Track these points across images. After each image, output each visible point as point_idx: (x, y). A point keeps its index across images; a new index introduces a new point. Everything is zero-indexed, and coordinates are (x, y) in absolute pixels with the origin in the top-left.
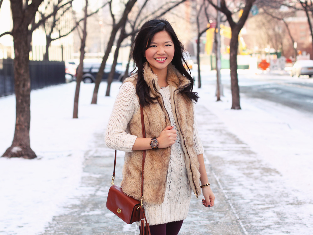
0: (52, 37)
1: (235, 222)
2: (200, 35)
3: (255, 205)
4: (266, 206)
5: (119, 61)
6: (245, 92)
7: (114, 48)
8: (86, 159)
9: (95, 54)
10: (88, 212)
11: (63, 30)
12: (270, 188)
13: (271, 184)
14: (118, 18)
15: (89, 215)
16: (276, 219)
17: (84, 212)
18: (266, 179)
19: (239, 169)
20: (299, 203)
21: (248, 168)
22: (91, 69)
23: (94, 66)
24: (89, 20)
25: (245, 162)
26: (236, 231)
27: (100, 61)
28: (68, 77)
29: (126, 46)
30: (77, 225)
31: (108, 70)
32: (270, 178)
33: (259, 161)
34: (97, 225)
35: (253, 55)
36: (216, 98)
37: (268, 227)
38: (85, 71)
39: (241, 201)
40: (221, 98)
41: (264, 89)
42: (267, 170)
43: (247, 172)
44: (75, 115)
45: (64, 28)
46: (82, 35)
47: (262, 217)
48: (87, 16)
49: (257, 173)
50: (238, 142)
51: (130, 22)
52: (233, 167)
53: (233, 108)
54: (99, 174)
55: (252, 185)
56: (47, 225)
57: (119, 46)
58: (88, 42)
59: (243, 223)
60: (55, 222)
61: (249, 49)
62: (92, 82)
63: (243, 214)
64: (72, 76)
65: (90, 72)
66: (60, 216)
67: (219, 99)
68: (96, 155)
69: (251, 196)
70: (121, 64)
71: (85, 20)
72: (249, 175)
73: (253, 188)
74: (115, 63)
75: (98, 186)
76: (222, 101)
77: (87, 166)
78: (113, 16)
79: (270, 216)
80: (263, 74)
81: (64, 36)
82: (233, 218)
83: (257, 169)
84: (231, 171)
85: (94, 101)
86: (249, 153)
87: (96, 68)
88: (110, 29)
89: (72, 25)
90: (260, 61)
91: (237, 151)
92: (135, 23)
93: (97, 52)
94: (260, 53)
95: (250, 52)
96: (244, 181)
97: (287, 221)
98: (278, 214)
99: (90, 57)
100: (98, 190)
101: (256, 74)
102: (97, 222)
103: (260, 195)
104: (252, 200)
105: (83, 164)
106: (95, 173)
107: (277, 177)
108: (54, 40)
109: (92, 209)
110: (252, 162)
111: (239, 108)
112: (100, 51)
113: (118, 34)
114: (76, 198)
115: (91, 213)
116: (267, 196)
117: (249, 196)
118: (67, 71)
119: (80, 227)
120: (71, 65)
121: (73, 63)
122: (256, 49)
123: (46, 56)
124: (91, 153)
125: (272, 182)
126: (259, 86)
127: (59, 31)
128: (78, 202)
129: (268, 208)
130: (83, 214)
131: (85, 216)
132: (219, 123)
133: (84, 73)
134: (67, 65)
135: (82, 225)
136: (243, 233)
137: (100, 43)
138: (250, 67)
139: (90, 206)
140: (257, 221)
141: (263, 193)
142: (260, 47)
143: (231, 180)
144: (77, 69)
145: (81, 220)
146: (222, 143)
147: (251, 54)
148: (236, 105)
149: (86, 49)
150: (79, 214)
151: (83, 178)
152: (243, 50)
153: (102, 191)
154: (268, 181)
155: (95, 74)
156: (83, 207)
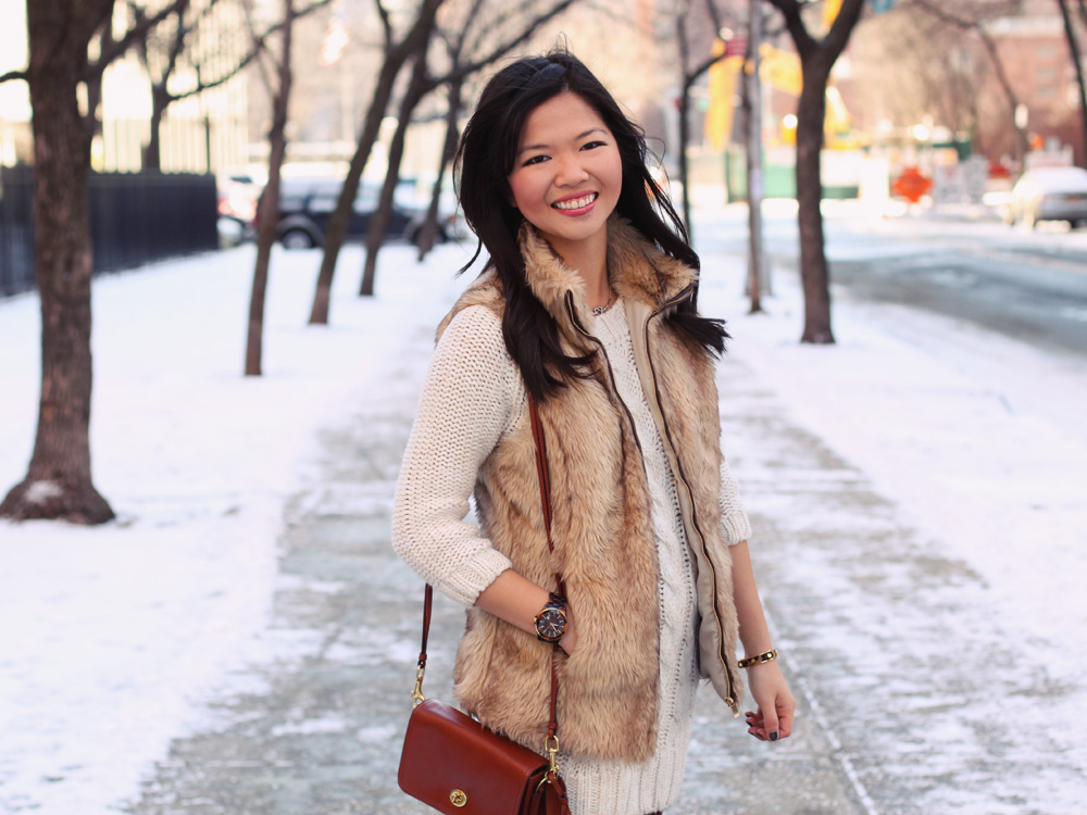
0: (173, 87)
1: (824, 761)
2: (689, 80)
3: (895, 695)
4: (935, 701)
5: (406, 170)
6: (847, 281)
7: (389, 125)
8: (291, 526)
9: (323, 148)
10: (297, 722)
11: (208, 64)
12: (945, 631)
13: (949, 619)
14: (402, 22)
15: (299, 736)
16: (973, 749)
17: (283, 722)
18: (931, 597)
19: (834, 562)
20: (1052, 691)
21: (865, 558)
22: (308, 199)
23: (321, 191)
24: (301, 28)
25: (854, 537)
26: (831, 794)
27: (341, 171)
28: (227, 228)
29: (432, 118)
30: (257, 771)
31: (366, 202)
32: (947, 594)
33: (906, 533)
34: (328, 774)
35: (875, 151)
36: (746, 304)
37: (946, 779)
38: (288, 206)
39: (845, 682)
40: (766, 303)
41: (914, 271)
42: (935, 567)
43: (862, 571)
44: (253, 366)
45: (213, 56)
46: (275, 82)
47: (921, 741)
48: (292, 15)
49: (897, 575)
50: (829, 460)
51: (443, 35)
52: (812, 553)
53: (808, 337)
54: (338, 579)
55: (882, 621)
56: (151, 773)
57: (405, 120)
58: (297, 107)
59: (857, 763)
60: (179, 763)
61: (861, 128)
62: (313, 244)
63: (854, 730)
64: (242, 224)
65: (305, 212)
66: (198, 739)
67: (756, 308)
68: (325, 509)
69: (879, 662)
70: (413, 182)
71: (285, 28)
72: (869, 584)
73: (885, 632)
74: (393, 179)
75: (332, 626)
76: (765, 313)
77: (294, 551)
78: (384, 14)
79: (950, 738)
80: (907, 216)
81: (213, 85)
82: (818, 746)
83: (897, 560)
84: (807, 568)
85: (320, 315)
86: (869, 501)
87: (325, 197)
88: (374, 61)
89: (241, 47)
90: (898, 171)
91: (825, 497)
92: (461, 39)
93: (330, 140)
94: (897, 142)
95: (864, 138)
96: (854, 604)
97: (1012, 755)
98: (980, 729)
99: (305, 159)
100: (331, 640)
101: (885, 217)
102: (331, 761)
103: (911, 660)
104: (884, 679)
105: (280, 542)
106: (321, 578)
107: (971, 590)
108: (177, 98)
109: (313, 713)
110: (879, 537)
111: (829, 339)
112: (337, 135)
113: (404, 77)
114: (255, 669)
115: (308, 727)
116: (938, 663)
117: (872, 662)
118: (223, 208)
119: (268, 779)
120: (239, 186)
121: (246, 180)
122: (884, 128)
123: (151, 153)
124: (309, 504)
125: (953, 608)
126: (896, 259)
127: (198, 68)
128: (260, 687)
129: (943, 708)
130: (278, 731)
131: (287, 737)
132: (760, 394)
133: (285, 215)
134: (225, 186)
135: (277, 771)
136: (856, 802)
137: (339, 108)
138: (863, 192)
139: (306, 699)
140: (904, 759)
141: (922, 651)
142: (899, 122)
143: (809, 602)
144: (261, 202)
145: (271, 755)
146: (771, 465)
147: (866, 149)
148: (818, 329)
149: (290, 129)
150: (265, 732)
151: (278, 595)
152: (839, 134)
153: (349, 644)
154: (940, 607)
155: (321, 218)
156: (279, 703)
